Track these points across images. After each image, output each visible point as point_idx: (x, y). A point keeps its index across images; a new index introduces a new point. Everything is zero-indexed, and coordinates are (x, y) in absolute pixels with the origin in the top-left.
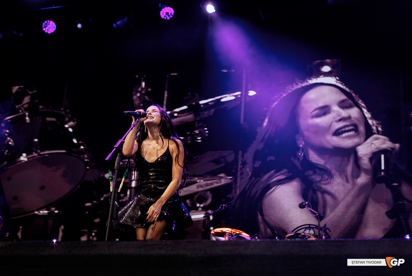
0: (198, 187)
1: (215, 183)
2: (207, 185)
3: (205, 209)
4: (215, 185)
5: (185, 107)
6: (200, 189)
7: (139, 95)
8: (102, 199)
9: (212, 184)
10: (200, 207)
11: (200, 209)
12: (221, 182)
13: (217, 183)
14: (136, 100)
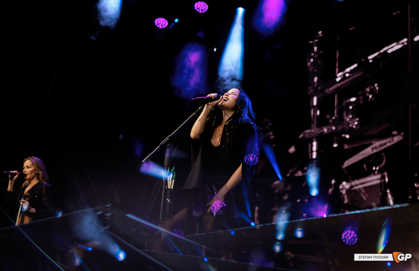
0: (373, 149)
1: (388, 142)
2: (381, 146)
3: (381, 171)
4: (388, 145)
5: (356, 65)
6: (375, 151)
7: (312, 60)
8: (288, 175)
9: (385, 144)
10: (376, 170)
11: (376, 172)
12: (393, 141)
13: (390, 142)
14: (310, 66)
